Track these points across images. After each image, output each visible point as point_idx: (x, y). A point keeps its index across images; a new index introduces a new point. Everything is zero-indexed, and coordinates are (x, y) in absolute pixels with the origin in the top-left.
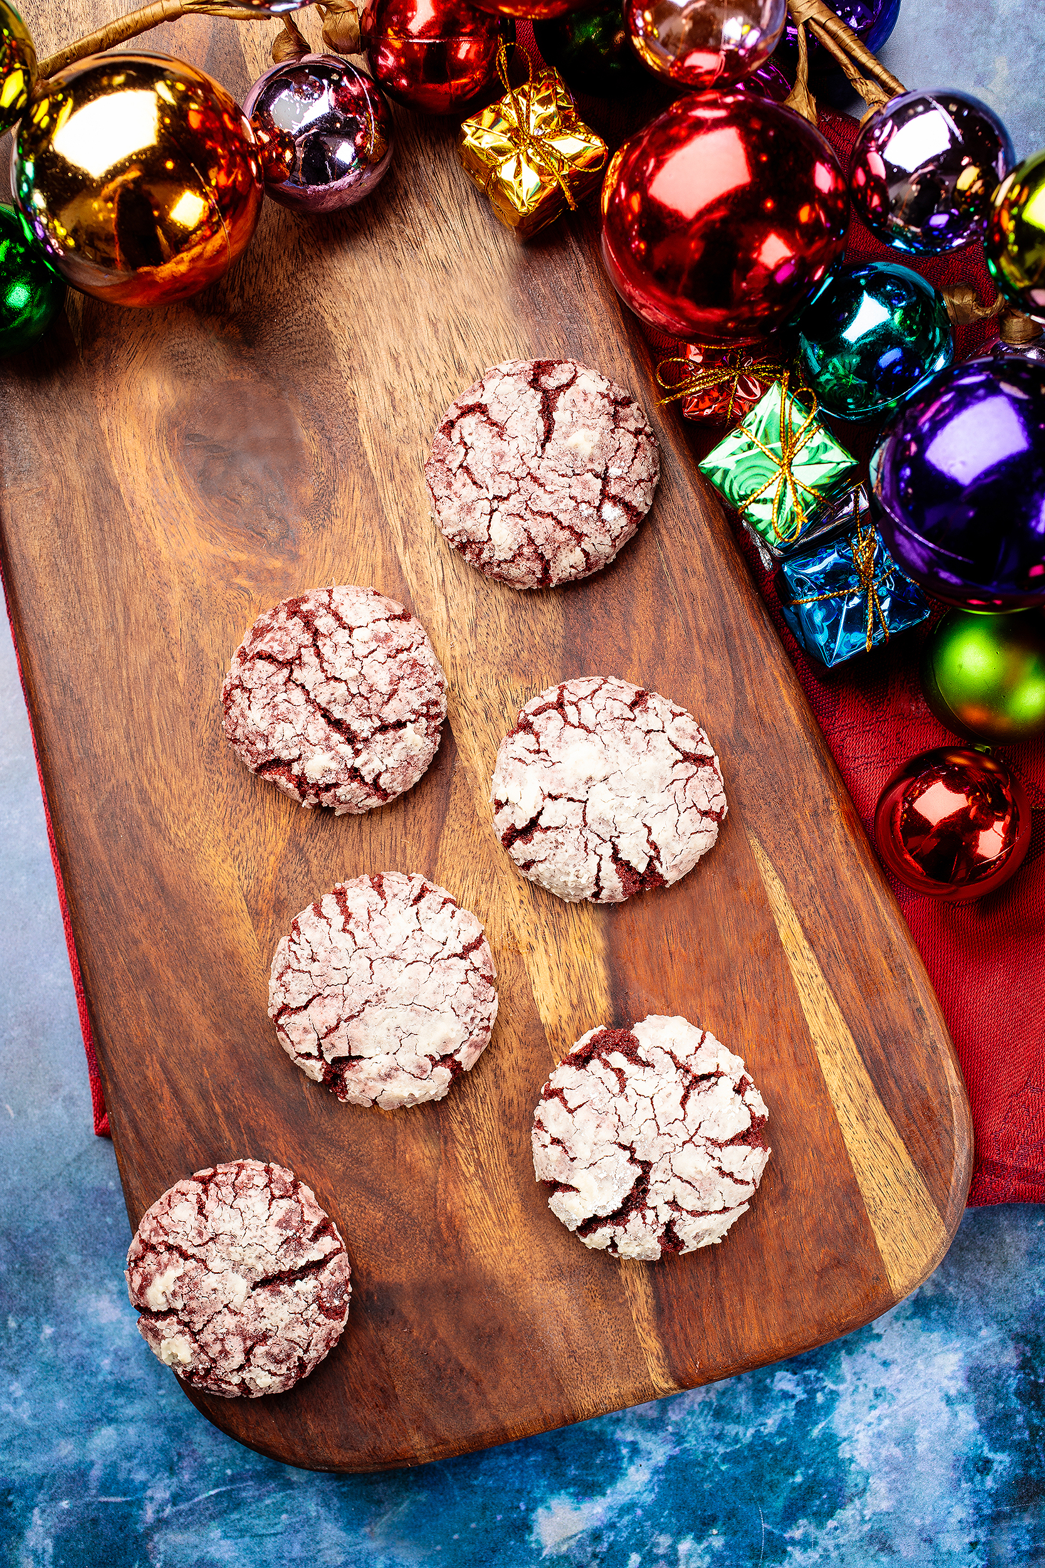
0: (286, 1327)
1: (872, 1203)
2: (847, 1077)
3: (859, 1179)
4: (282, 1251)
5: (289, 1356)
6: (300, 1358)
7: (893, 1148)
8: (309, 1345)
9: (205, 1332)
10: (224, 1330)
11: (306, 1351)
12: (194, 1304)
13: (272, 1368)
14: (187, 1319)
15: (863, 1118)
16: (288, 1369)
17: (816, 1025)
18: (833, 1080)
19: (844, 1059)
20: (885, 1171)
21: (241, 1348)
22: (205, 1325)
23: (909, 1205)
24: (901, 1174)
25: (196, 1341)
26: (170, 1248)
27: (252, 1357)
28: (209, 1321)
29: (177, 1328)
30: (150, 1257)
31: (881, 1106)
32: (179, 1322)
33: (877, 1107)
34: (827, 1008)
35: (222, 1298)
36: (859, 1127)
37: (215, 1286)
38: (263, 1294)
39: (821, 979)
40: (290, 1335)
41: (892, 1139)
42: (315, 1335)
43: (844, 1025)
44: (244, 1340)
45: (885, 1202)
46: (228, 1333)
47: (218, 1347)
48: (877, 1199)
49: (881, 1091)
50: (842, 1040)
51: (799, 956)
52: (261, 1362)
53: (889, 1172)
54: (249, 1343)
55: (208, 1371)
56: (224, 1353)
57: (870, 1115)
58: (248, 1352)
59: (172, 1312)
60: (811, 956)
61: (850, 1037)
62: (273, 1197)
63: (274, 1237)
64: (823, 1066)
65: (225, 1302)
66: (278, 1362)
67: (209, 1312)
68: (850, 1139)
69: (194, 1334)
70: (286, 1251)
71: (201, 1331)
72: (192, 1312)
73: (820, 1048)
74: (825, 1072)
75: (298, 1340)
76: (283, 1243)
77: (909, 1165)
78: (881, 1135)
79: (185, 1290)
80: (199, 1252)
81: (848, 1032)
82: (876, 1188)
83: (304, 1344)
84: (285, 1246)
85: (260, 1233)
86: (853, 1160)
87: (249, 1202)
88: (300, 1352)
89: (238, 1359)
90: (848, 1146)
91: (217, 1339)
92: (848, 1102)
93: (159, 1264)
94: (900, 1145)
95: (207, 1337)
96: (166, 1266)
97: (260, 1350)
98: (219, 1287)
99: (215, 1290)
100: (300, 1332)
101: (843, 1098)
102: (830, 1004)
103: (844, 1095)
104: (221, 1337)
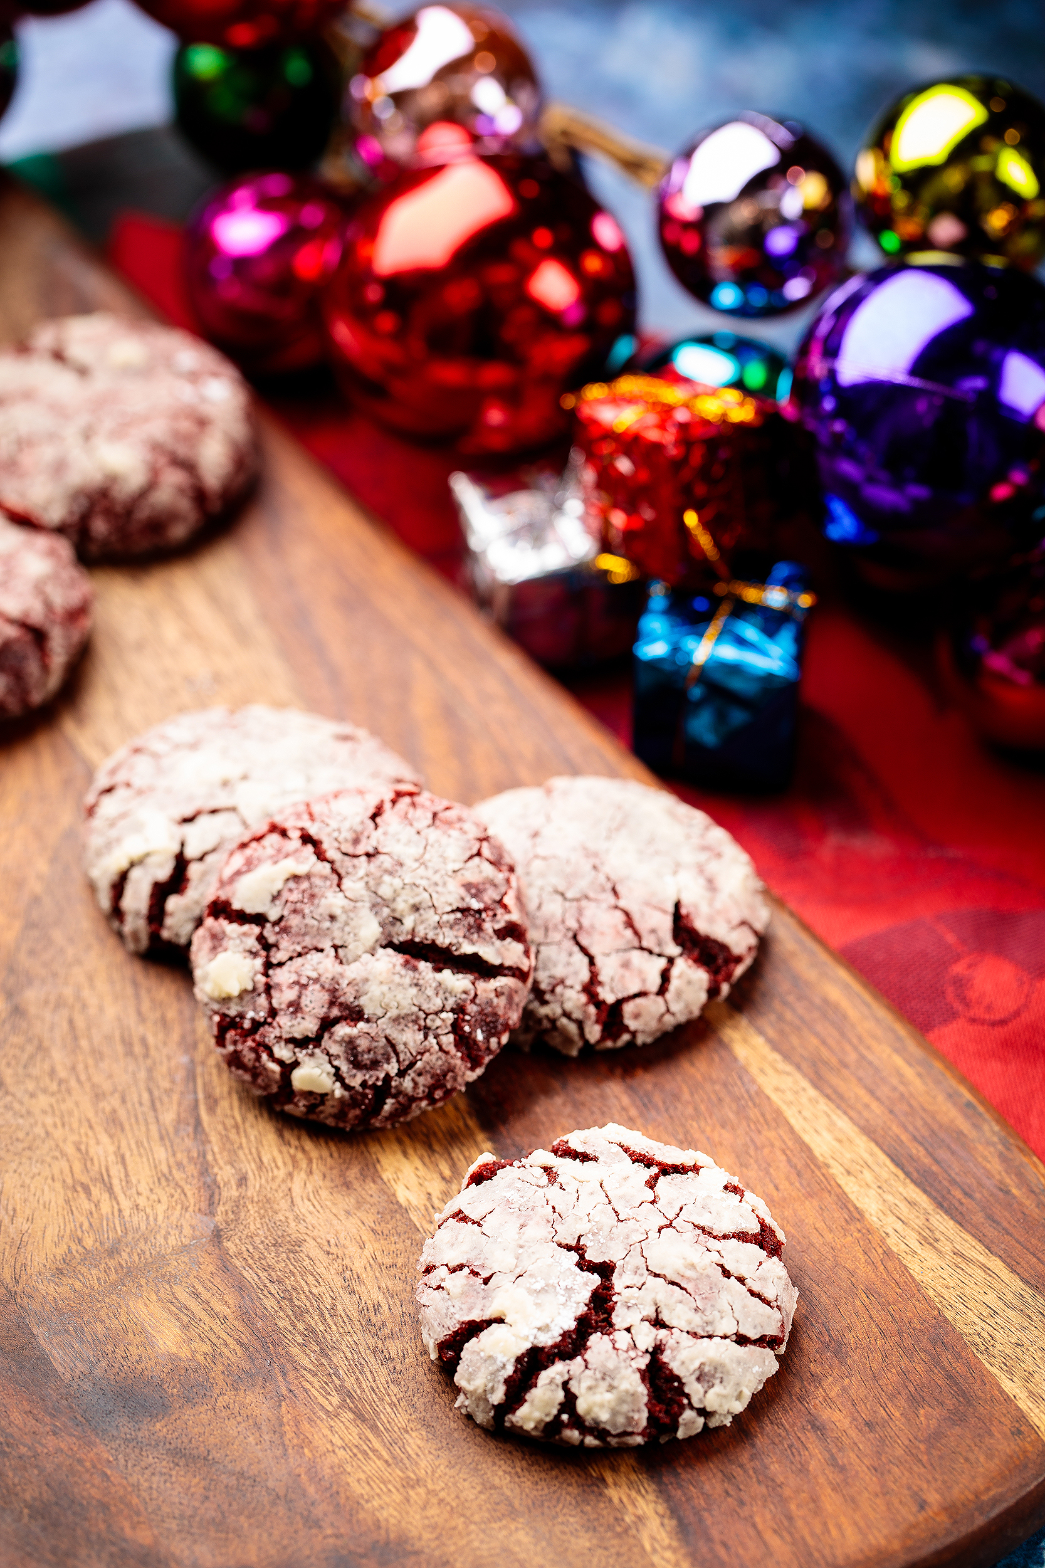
0: (396, 1020)
1: (978, 1340)
2: (889, 1198)
3: (949, 1315)
4: (452, 917)
5: (375, 1064)
6: (388, 1078)
7: (984, 1268)
8: (412, 1065)
9: (285, 968)
10: (314, 975)
11: (402, 1073)
12: (294, 921)
13: (344, 1067)
14: (272, 939)
15: (929, 1240)
16: (364, 1084)
17: (822, 1144)
18: (870, 1204)
19: (877, 1177)
20: (985, 1299)
21: (321, 1012)
22: (291, 958)
23: (1036, 1332)
24: (1009, 1297)
25: (266, 975)
26: (306, 839)
27: (326, 1036)
28: (300, 955)
29: (252, 943)
30: (275, 838)
31: (952, 1223)
32: (261, 939)
33: (944, 1224)
34: (832, 1124)
35: (337, 934)
36: (926, 1253)
37: (337, 912)
38: (390, 960)
39: (812, 1092)
40: (394, 1035)
41: (982, 1259)
42: (426, 1056)
43: (865, 1138)
44: (332, 1004)
45: (997, 1336)
46: (316, 981)
47: (290, 995)
48: (985, 1334)
49: (943, 1204)
50: (866, 1156)
51: (769, 1071)
52: (335, 1049)
53: (991, 1299)
54: (335, 1012)
55: (256, 1025)
56: (295, 1007)
57: (938, 1235)
58: (327, 1024)
59: (259, 919)
60: (789, 1068)
61: (876, 1150)
62: (479, 854)
63: (451, 895)
64: (847, 1190)
65: (338, 942)
66: (357, 1064)
67: (308, 941)
68: (918, 1269)
69: (268, 965)
70: (457, 921)
71: (281, 964)
72: (286, 930)
73: (836, 1170)
74: (852, 1197)
75: (401, 1048)
76: (458, 910)
77: (1018, 1285)
78: (962, 1256)
79: (295, 896)
80: (344, 864)
81: (873, 1145)
82: (977, 1321)
83: (406, 1058)
84: (459, 915)
85: (436, 878)
86: (931, 1293)
87: (444, 840)
88: (392, 1068)
89: (308, 1026)
90: (918, 1278)
91: (297, 983)
92: (899, 1226)
93: (279, 851)
94: (996, 1265)
95: (281, 976)
96: (287, 856)
97: (343, 1030)
98: (342, 918)
99: (332, 918)
100: (409, 1038)
101: (890, 1224)
102: (834, 1117)
103: (891, 1219)
104: (304, 981)
